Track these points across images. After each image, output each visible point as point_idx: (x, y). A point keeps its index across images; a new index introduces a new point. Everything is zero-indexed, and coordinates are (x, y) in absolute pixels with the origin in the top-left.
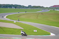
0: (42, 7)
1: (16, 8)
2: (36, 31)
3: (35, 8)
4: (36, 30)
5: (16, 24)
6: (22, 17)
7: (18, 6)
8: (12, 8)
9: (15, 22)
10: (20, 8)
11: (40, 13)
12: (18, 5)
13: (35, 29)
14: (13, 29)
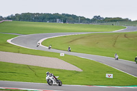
0: (126, 20)
1: (65, 22)
2: (112, 77)
3: (108, 21)
4: (112, 75)
5: (65, 59)
6: (80, 43)
7: (71, 18)
8: (56, 21)
9: (62, 54)
10: (73, 22)
11: (121, 34)
12: (70, 15)
13: (108, 72)
14: (58, 70)
